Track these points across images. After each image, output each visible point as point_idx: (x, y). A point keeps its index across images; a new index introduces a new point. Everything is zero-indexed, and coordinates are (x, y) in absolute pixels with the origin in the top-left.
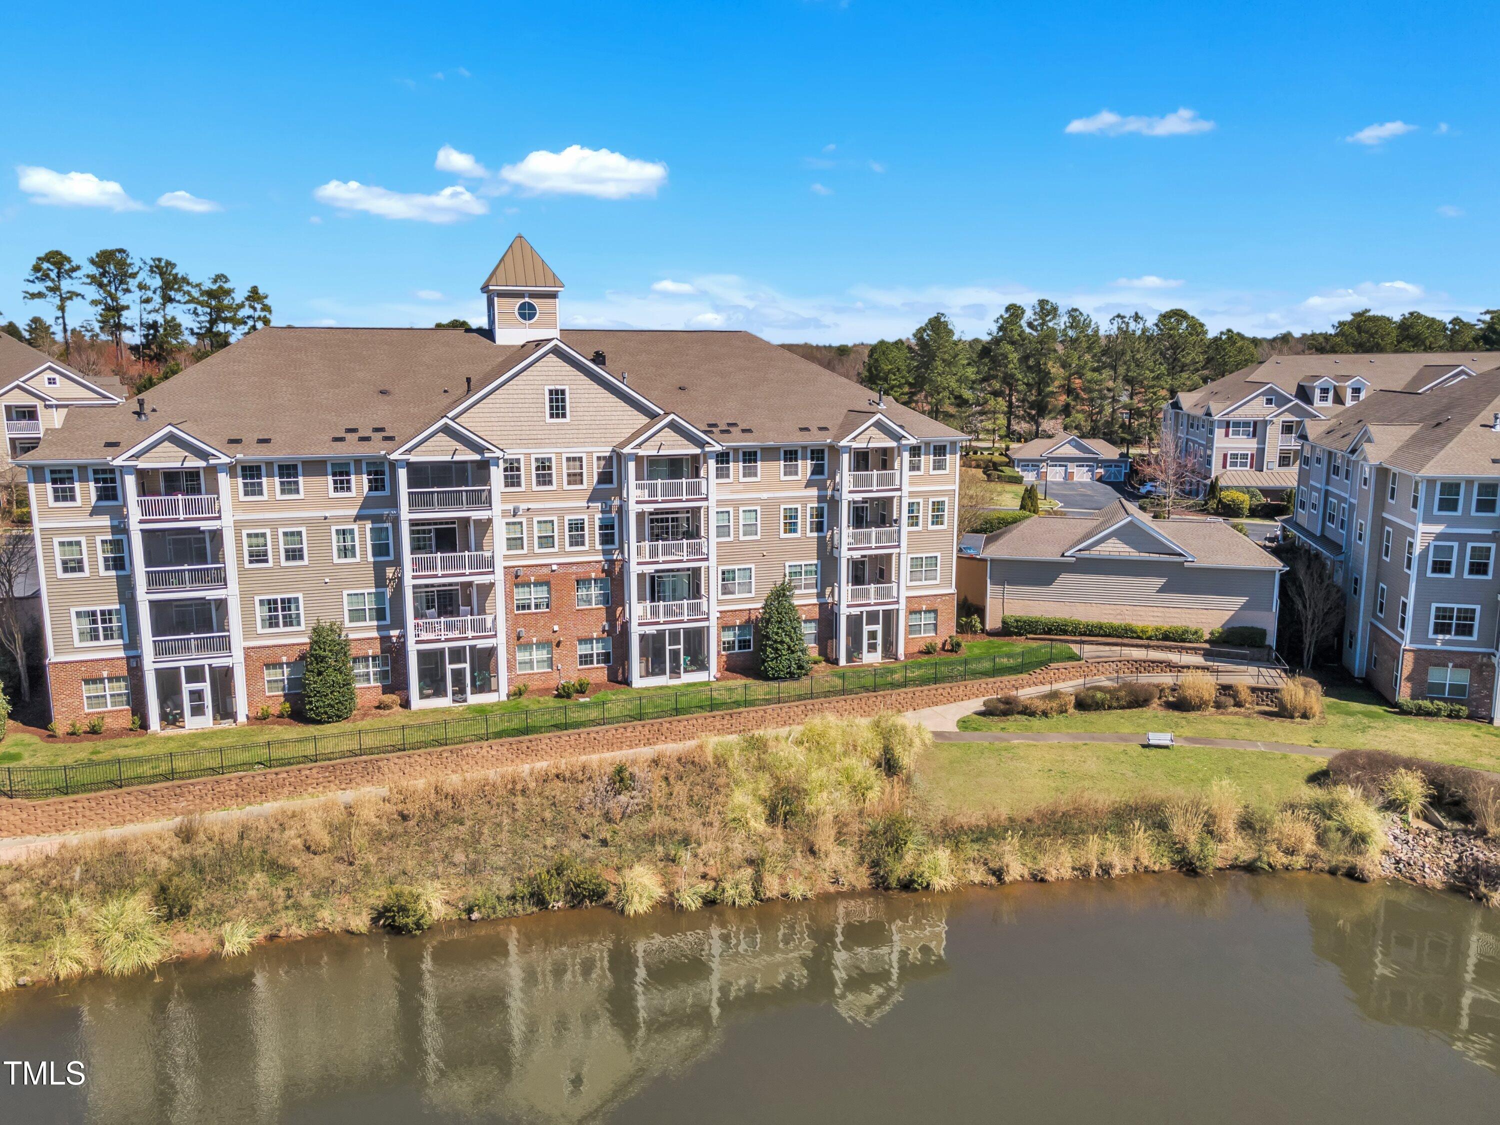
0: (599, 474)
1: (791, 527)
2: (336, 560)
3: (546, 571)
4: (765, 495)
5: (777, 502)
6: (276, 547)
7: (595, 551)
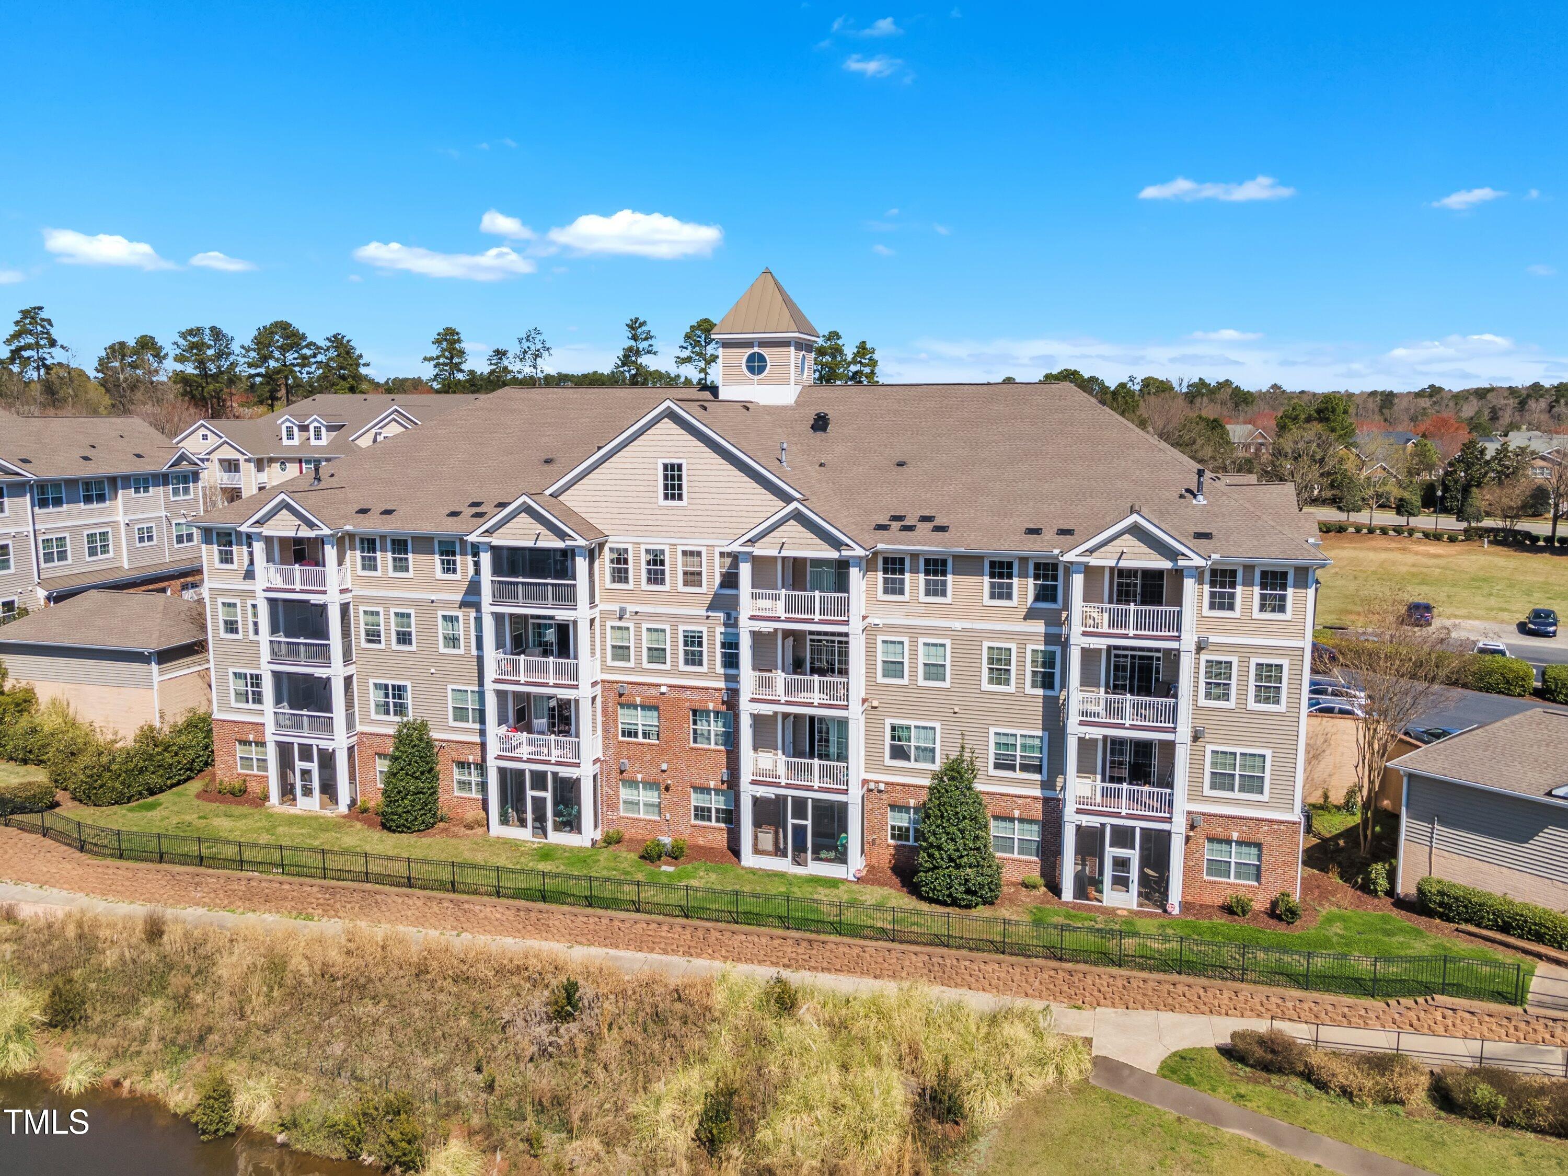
0: (723, 575)
1: (1000, 674)
2: (442, 650)
3: (653, 692)
4: (958, 625)
5: (977, 637)
6: (389, 628)
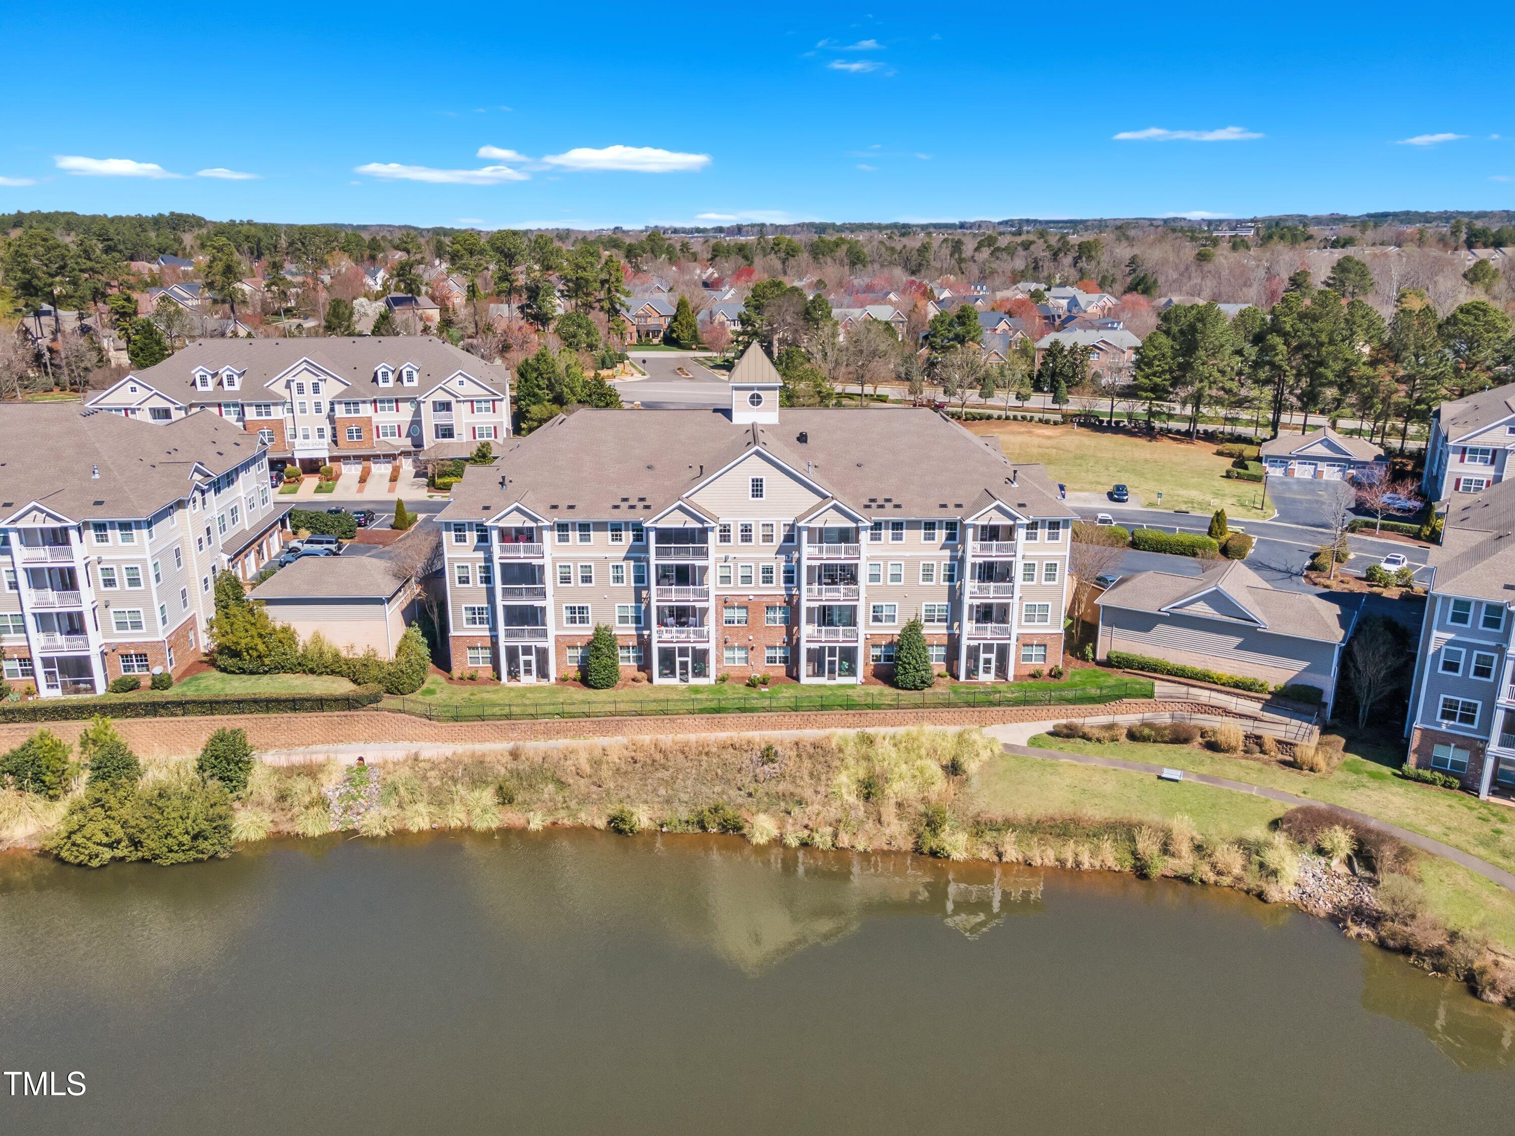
0: (785, 536)
1: (928, 577)
2: (612, 584)
3: (745, 599)
4: (908, 554)
5: (917, 560)
6: (576, 575)
7: (779, 588)
